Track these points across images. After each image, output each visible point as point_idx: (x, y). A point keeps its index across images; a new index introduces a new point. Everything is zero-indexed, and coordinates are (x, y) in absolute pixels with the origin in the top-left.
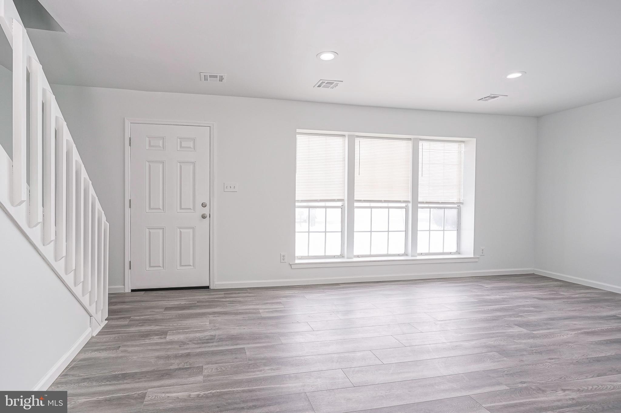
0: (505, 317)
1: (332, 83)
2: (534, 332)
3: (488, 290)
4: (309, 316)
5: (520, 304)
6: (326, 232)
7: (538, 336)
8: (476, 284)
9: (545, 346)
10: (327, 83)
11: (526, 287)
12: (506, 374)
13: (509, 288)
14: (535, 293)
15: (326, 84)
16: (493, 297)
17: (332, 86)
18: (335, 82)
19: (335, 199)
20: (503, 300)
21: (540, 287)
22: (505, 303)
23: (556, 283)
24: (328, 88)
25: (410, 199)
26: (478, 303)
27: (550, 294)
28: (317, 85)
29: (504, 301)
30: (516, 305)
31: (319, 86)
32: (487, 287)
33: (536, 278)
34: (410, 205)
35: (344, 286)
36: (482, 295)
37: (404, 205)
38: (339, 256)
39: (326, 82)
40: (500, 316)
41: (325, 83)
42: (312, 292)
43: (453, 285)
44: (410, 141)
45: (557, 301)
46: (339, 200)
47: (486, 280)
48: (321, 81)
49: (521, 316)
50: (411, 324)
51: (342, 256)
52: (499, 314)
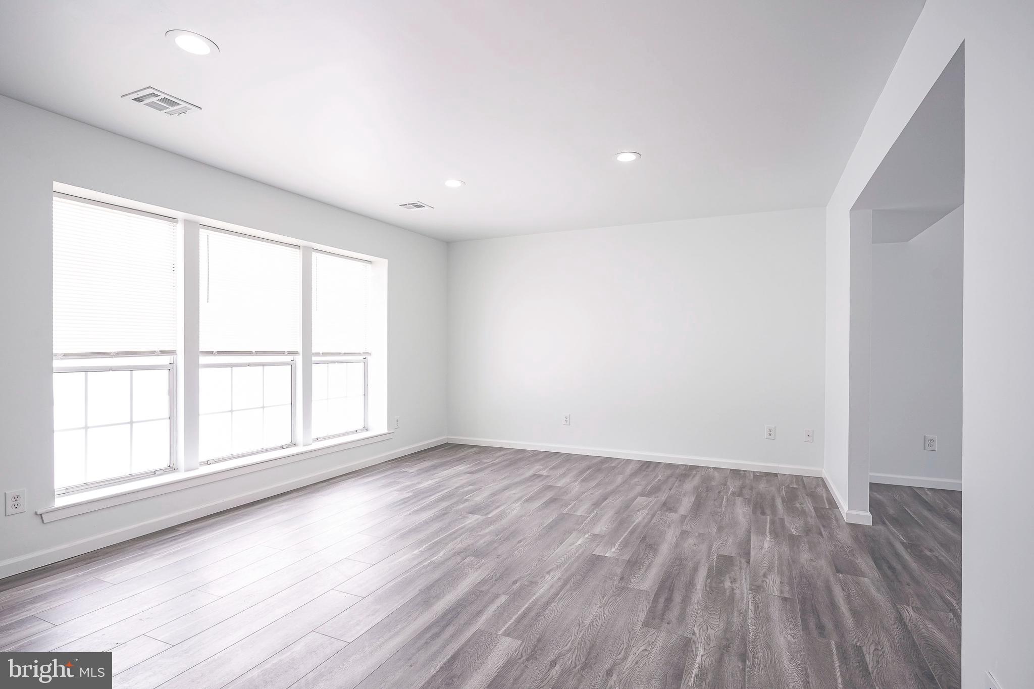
0: (453, 507)
1: (173, 104)
2: (490, 516)
3: (415, 476)
4: (141, 620)
5: (458, 485)
6: (131, 423)
7: (494, 519)
8: (397, 470)
9: (506, 529)
10: (164, 100)
11: (449, 461)
12: (496, 580)
13: (435, 467)
14: (461, 468)
15: (160, 100)
16: (425, 484)
17: (171, 109)
18: (184, 105)
19: (155, 351)
20: (438, 484)
21: (462, 459)
22: (443, 488)
23: (473, 450)
24: (161, 110)
25: (299, 348)
26: (415, 497)
27: (476, 464)
28: (135, 96)
29: (440, 486)
30: (455, 487)
31: (138, 100)
32: (411, 471)
33: (452, 447)
34: (299, 360)
35: (188, 528)
36: (413, 485)
37: (288, 359)
38: (166, 469)
39: (162, 96)
40: (447, 508)
41: (159, 98)
42: (115, 564)
43: (370, 479)
44: (298, 250)
45: (487, 471)
46: (163, 353)
47: (406, 462)
48: (150, 91)
49: (466, 500)
50: (349, 558)
51: (172, 468)
52: (444, 504)
